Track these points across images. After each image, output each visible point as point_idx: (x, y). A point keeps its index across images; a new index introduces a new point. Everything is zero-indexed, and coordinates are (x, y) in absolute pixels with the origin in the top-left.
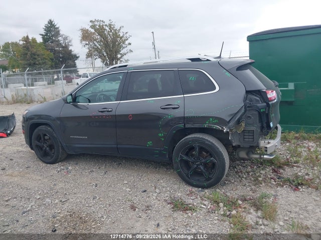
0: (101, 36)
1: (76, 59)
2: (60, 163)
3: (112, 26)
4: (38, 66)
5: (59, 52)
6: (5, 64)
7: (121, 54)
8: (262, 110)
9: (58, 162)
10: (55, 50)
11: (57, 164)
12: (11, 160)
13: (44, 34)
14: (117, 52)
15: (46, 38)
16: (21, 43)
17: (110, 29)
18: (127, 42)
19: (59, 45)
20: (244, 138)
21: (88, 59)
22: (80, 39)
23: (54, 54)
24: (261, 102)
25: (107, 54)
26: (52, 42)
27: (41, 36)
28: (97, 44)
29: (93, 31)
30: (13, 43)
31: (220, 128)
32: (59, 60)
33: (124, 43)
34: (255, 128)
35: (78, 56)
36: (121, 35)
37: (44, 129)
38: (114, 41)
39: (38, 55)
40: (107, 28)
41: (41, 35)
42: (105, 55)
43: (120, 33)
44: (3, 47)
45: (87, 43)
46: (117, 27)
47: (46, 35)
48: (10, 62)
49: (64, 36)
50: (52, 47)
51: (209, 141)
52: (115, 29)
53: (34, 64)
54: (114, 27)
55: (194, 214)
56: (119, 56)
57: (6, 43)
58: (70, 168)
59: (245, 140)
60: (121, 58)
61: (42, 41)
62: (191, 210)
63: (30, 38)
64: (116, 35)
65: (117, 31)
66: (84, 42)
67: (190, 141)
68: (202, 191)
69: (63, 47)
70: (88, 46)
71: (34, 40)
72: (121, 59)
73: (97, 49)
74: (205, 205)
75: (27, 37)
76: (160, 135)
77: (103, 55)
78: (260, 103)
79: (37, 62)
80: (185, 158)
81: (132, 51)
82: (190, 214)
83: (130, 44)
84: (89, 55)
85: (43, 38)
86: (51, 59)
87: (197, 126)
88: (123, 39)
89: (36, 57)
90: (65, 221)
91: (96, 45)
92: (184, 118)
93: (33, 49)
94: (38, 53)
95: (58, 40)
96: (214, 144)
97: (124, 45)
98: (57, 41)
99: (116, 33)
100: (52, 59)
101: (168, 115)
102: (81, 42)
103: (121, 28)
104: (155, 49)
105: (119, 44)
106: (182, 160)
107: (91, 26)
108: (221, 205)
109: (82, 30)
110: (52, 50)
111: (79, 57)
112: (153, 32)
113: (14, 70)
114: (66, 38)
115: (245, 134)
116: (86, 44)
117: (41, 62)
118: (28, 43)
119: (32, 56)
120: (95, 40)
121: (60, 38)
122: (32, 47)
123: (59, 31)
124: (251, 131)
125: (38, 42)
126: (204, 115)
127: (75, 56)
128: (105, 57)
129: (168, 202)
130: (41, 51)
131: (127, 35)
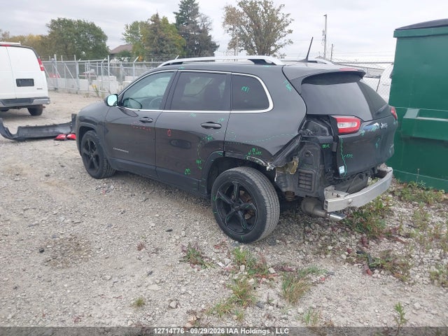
0: (252, 19)
1: (215, 50)
2: (105, 179)
3: (269, 4)
4: (165, 55)
5: (194, 38)
6: (129, 50)
7: (275, 46)
8: (324, 146)
9: (104, 178)
10: (190, 35)
11: (101, 180)
12: (62, 166)
13: (179, 12)
14: (271, 42)
15: (181, 18)
16: (151, 23)
17: (265, 8)
18: (287, 29)
19: (195, 28)
20: (299, 184)
21: (231, 50)
22: (223, 20)
23: (188, 40)
24: (328, 134)
25: (256, 44)
26: (187, 24)
27: (175, 15)
28: (244, 29)
29: (241, 10)
30: (142, 23)
31: (264, 164)
32: (193, 50)
33: (281, 30)
34: (315, 170)
35: (217, 44)
36: (280, 18)
37: (91, 134)
38: (269, 27)
39: (166, 41)
40: (261, 8)
41: (175, 13)
42: (254, 45)
43: (278, 15)
44: (131, 27)
45: (232, 27)
46: (275, 6)
47: (181, 14)
48: (134, 48)
49: (202, 16)
50: (186, 30)
51: (251, 180)
52: (272, 8)
53: (161, 52)
54: (271, 6)
55: (202, 271)
56: (273, 48)
57: (134, 23)
58: (112, 187)
59: (301, 186)
60: (274, 51)
61: (175, 22)
62: (202, 264)
63: (161, 17)
64: (273, 17)
65: (275, 13)
66: (227, 26)
67: (229, 176)
68: (236, 245)
69: (200, 31)
70: (232, 31)
71: (165, 20)
72: (275, 53)
73: (244, 38)
74: (224, 263)
75: (157, 15)
76: (198, 162)
77: (252, 45)
78: (326, 135)
79: (164, 50)
80: (223, 197)
81: (292, 42)
82: (196, 270)
83: (290, 32)
84: (233, 45)
85: (177, 18)
86: (182, 46)
87: (237, 156)
88: (282, 24)
89: (164, 42)
90: (59, 245)
91: (243, 31)
92: (224, 142)
93: (162, 32)
94: (167, 38)
95: (196, 21)
96: (256, 185)
97: (282, 33)
98: (193, 23)
99: (273, 15)
100: (185, 48)
101: (207, 136)
102: (224, 25)
103: (280, 7)
104: (325, 40)
105: (275, 31)
106: (219, 200)
107: (239, 4)
108: (243, 267)
109: (227, 8)
110: (186, 35)
111: (219, 46)
112: (326, 16)
113: (122, 58)
114: (204, 20)
115: (301, 178)
116: (230, 29)
117: (169, 49)
118: (158, 24)
119: (159, 42)
120: (244, 24)
121: (197, 19)
122: (162, 29)
123: (197, 9)
124: (310, 174)
125: (170, 22)
126: (246, 142)
127: (214, 44)
128: (253, 48)
129: (185, 249)
130: (172, 36)
131: (289, 19)
